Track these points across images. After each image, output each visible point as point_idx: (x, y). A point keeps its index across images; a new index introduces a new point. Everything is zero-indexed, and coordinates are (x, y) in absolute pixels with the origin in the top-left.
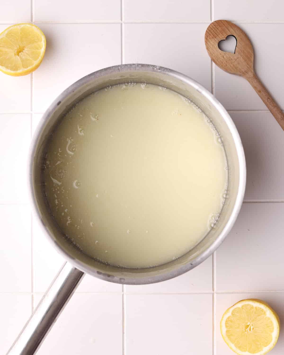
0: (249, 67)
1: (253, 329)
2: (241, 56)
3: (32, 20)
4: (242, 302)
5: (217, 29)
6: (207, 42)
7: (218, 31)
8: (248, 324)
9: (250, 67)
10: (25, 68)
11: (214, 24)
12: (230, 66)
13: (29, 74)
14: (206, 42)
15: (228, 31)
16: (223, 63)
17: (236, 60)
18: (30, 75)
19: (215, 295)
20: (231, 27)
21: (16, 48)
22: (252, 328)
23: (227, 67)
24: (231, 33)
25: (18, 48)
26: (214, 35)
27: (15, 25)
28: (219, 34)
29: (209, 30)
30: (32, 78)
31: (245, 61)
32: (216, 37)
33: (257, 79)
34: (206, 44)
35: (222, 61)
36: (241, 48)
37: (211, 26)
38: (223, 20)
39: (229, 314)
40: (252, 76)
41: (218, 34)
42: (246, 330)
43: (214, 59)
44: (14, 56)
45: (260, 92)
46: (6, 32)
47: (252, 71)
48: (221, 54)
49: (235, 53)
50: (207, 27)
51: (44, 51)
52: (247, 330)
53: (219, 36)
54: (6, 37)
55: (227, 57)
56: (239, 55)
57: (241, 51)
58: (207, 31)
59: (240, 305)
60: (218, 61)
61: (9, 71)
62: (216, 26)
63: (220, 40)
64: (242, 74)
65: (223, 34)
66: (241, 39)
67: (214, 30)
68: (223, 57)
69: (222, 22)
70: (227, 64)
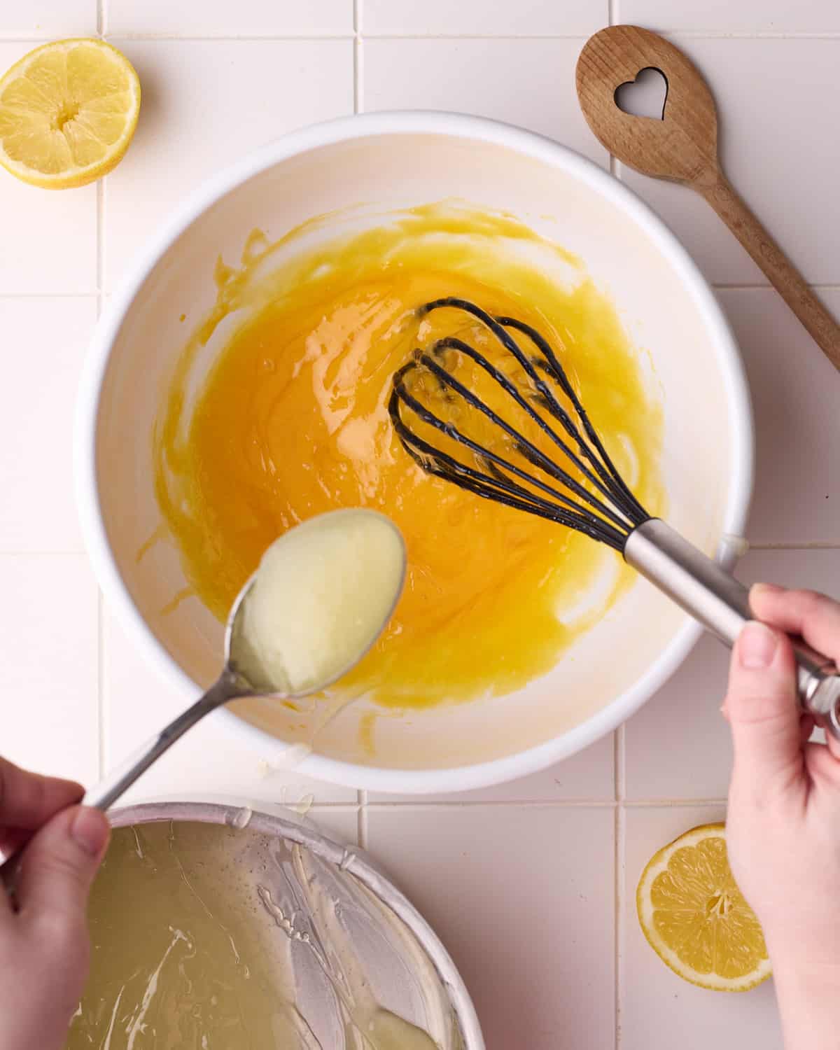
0: (705, 157)
1: (731, 907)
2: (682, 125)
3: (99, 30)
4: (698, 831)
5: (611, 50)
6: (584, 91)
7: (615, 58)
8: (716, 895)
9: (709, 156)
10: (81, 165)
11: (601, 38)
12: (652, 156)
13: (91, 182)
14: (581, 92)
15: (643, 58)
16: (631, 147)
17: (667, 137)
18: (94, 185)
19: (623, 813)
20: (651, 45)
21: (54, 110)
22: (726, 904)
23: (643, 159)
24: (651, 62)
25: (62, 109)
26: (601, 70)
27: (52, 44)
28: (617, 66)
29: (588, 56)
30: (99, 194)
31: (693, 138)
32: (606, 76)
33: (727, 189)
34: (580, 97)
35: (626, 142)
36: (681, 102)
37: (592, 44)
38: (626, 26)
39: (663, 866)
40: (715, 181)
41: (612, 66)
42: (712, 911)
43: (603, 137)
44: (49, 130)
46: (27, 63)
47: (715, 167)
48: (623, 123)
49: (663, 119)
50: (582, 48)
51: (136, 116)
52: (714, 912)
53: (617, 71)
54: (27, 77)
55: (640, 130)
56: (676, 124)
57: (681, 111)
58: (580, 58)
59: (691, 841)
60: (616, 142)
61: (35, 174)
62: (608, 44)
63: (622, 83)
64: (686, 177)
65: (628, 65)
66: (679, 77)
67: (600, 53)
68: (631, 130)
69: (623, 32)
70: (643, 152)
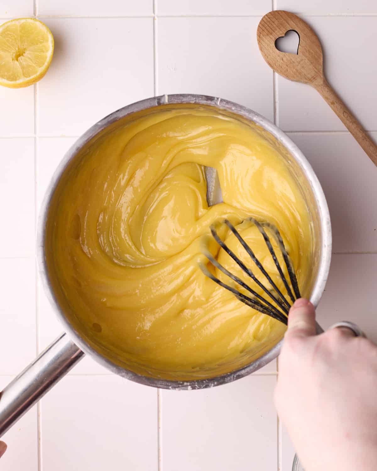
0: (317, 72)
2: (306, 57)
3: (35, 14)
5: (273, 22)
6: (261, 41)
7: (275, 26)
9: (319, 71)
10: (26, 77)
11: (269, 17)
12: (293, 71)
13: (31, 85)
14: (259, 42)
15: (288, 25)
16: (283, 67)
17: (299, 63)
20: (292, 19)
21: (14, 51)
23: (288, 73)
24: (292, 28)
25: (18, 51)
26: (268, 31)
27: (13, 20)
28: (276, 30)
29: (262, 25)
30: (35, 90)
31: (311, 63)
32: (271, 34)
33: (328, 86)
34: (259, 43)
35: (281, 65)
36: (306, 46)
37: (264, 19)
38: (280, 11)
40: (322, 83)
41: (273, 29)
43: (270, 62)
44: (11, 61)
45: (333, 103)
47: (322, 76)
48: (279, 56)
49: (297, 54)
50: (260, 21)
51: (52, 54)
53: (276, 32)
54: (1, 36)
55: (287, 59)
56: (304, 57)
57: (306, 50)
60: (275, 65)
61: (5, 81)
62: (272, 19)
63: (278, 37)
64: (309, 80)
65: (281, 29)
66: (305, 34)
67: (268, 23)
68: (282, 59)
69: (279, 14)
70: (288, 69)
